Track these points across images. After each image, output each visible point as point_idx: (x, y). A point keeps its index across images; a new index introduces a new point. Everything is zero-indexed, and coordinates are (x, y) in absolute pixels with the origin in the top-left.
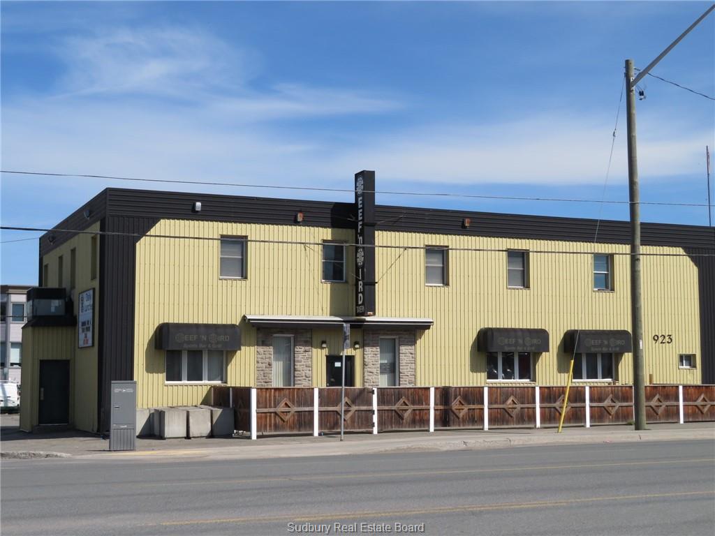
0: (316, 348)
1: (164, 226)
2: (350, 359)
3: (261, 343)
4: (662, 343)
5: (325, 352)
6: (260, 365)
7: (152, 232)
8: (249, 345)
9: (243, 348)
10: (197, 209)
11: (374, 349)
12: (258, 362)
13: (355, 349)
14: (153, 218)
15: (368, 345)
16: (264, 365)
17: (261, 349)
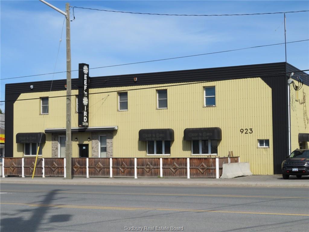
0: (73, 141)
1: (23, 96)
2: (87, 146)
3: (53, 139)
4: (246, 133)
5: (78, 143)
6: (53, 148)
7: (19, 99)
8: (49, 141)
9: (47, 142)
10: (31, 88)
11: (96, 141)
12: (52, 147)
13: (89, 141)
14: (18, 93)
15: (94, 139)
16: (55, 148)
17: (54, 142)
